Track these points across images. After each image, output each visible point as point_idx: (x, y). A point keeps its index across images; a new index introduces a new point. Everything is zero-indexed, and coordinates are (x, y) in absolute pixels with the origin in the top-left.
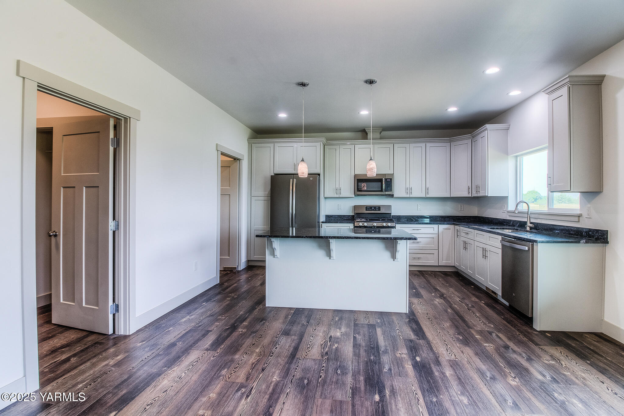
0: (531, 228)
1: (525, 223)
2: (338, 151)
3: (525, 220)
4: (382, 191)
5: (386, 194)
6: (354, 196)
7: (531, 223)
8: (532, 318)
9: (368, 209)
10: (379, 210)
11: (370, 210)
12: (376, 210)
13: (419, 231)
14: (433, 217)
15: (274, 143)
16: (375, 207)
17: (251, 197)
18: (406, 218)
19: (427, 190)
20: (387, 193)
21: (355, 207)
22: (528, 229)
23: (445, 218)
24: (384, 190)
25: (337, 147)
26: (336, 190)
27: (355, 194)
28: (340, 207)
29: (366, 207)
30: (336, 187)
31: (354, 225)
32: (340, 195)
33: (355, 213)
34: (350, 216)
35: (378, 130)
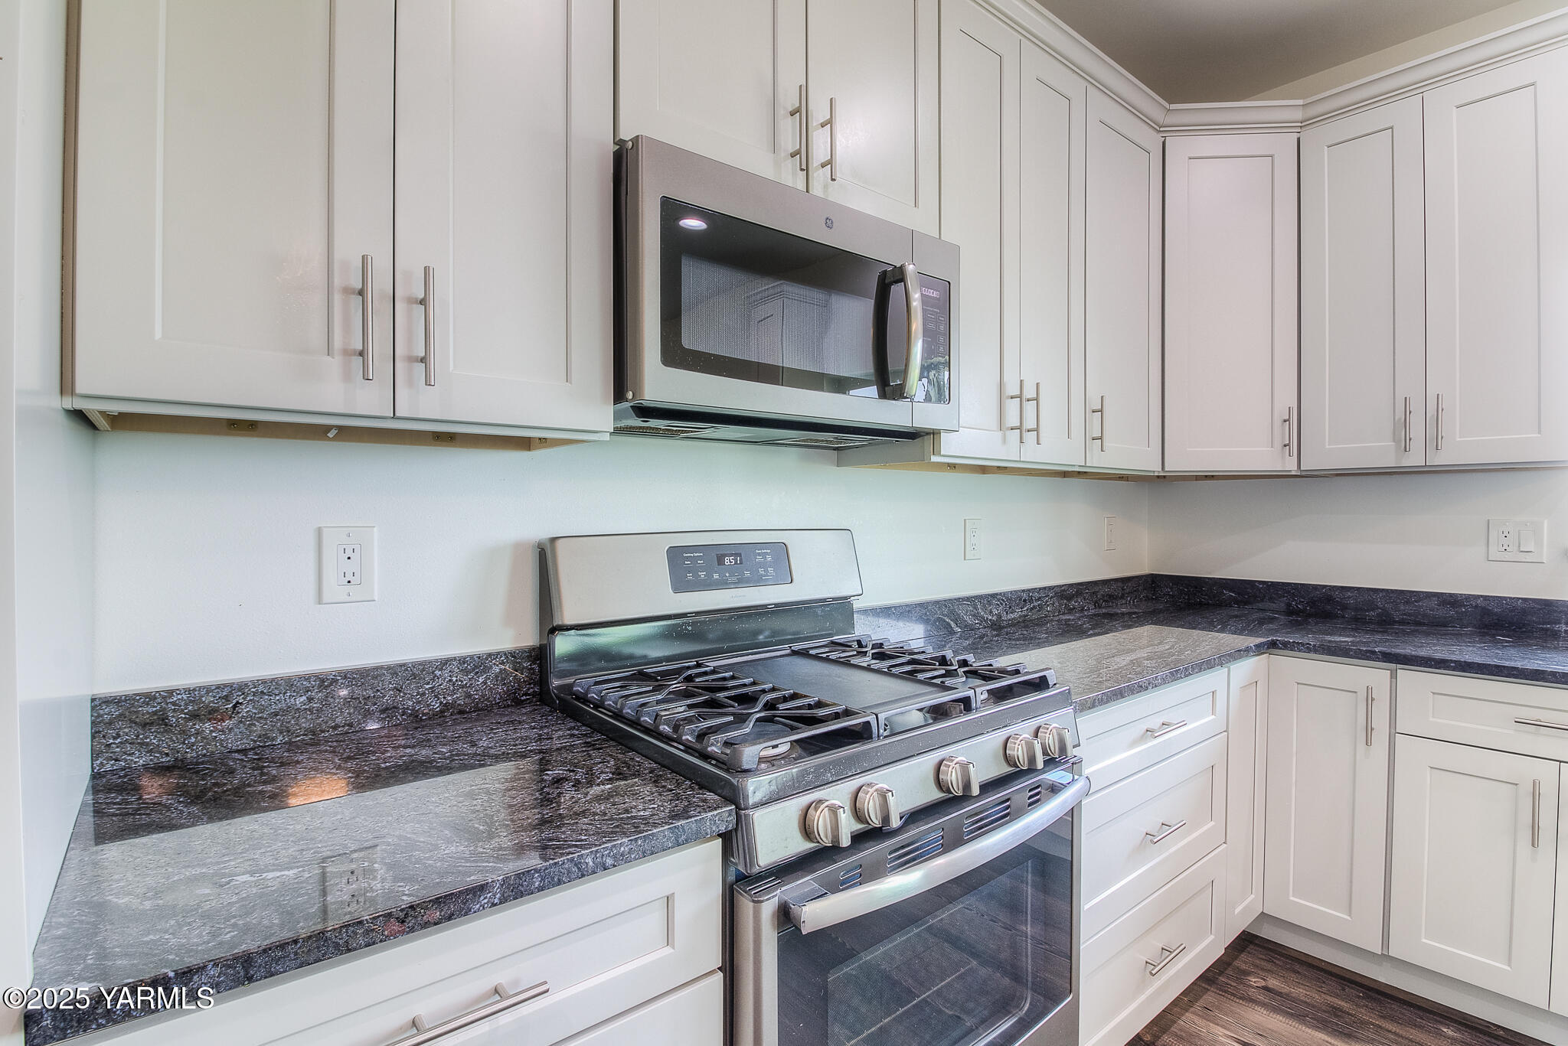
6: (601, 416)
9: (693, 568)
10: (787, 576)
12: (757, 582)
26: (337, 298)
27: (619, 396)
28: (350, 567)
29: (675, 555)
30: (348, 252)
31: (734, 841)
32: (410, 383)
33: (552, 629)
34: (486, 669)
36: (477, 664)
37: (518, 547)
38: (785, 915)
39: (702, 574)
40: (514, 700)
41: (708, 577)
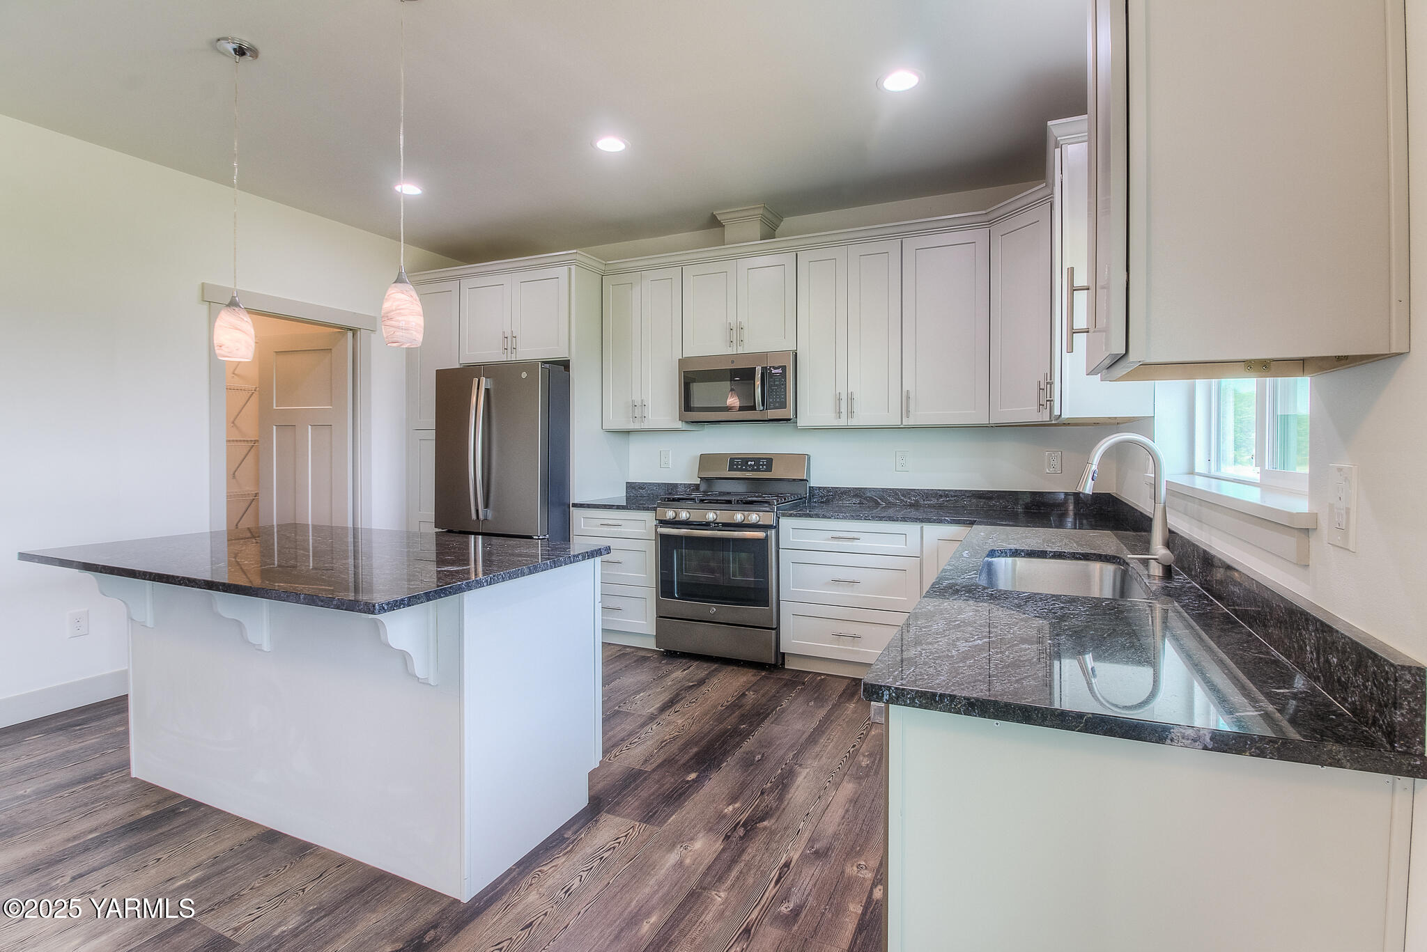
2: (636, 291)
4: (753, 408)
5: (769, 418)
6: (680, 425)
9: (737, 465)
10: (769, 469)
11: (741, 470)
12: (758, 470)
14: (947, 496)
15: (458, 278)
16: (755, 461)
18: (856, 496)
19: (905, 399)
20: (772, 414)
21: (706, 460)
23: (990, 498)
24: (759, 406)
25: (636, 278)
27: (680, 420)
29: (732, 460)
32: (643, 422)
35: (752, 212)
39: (740, 467)
41: (742, 467)
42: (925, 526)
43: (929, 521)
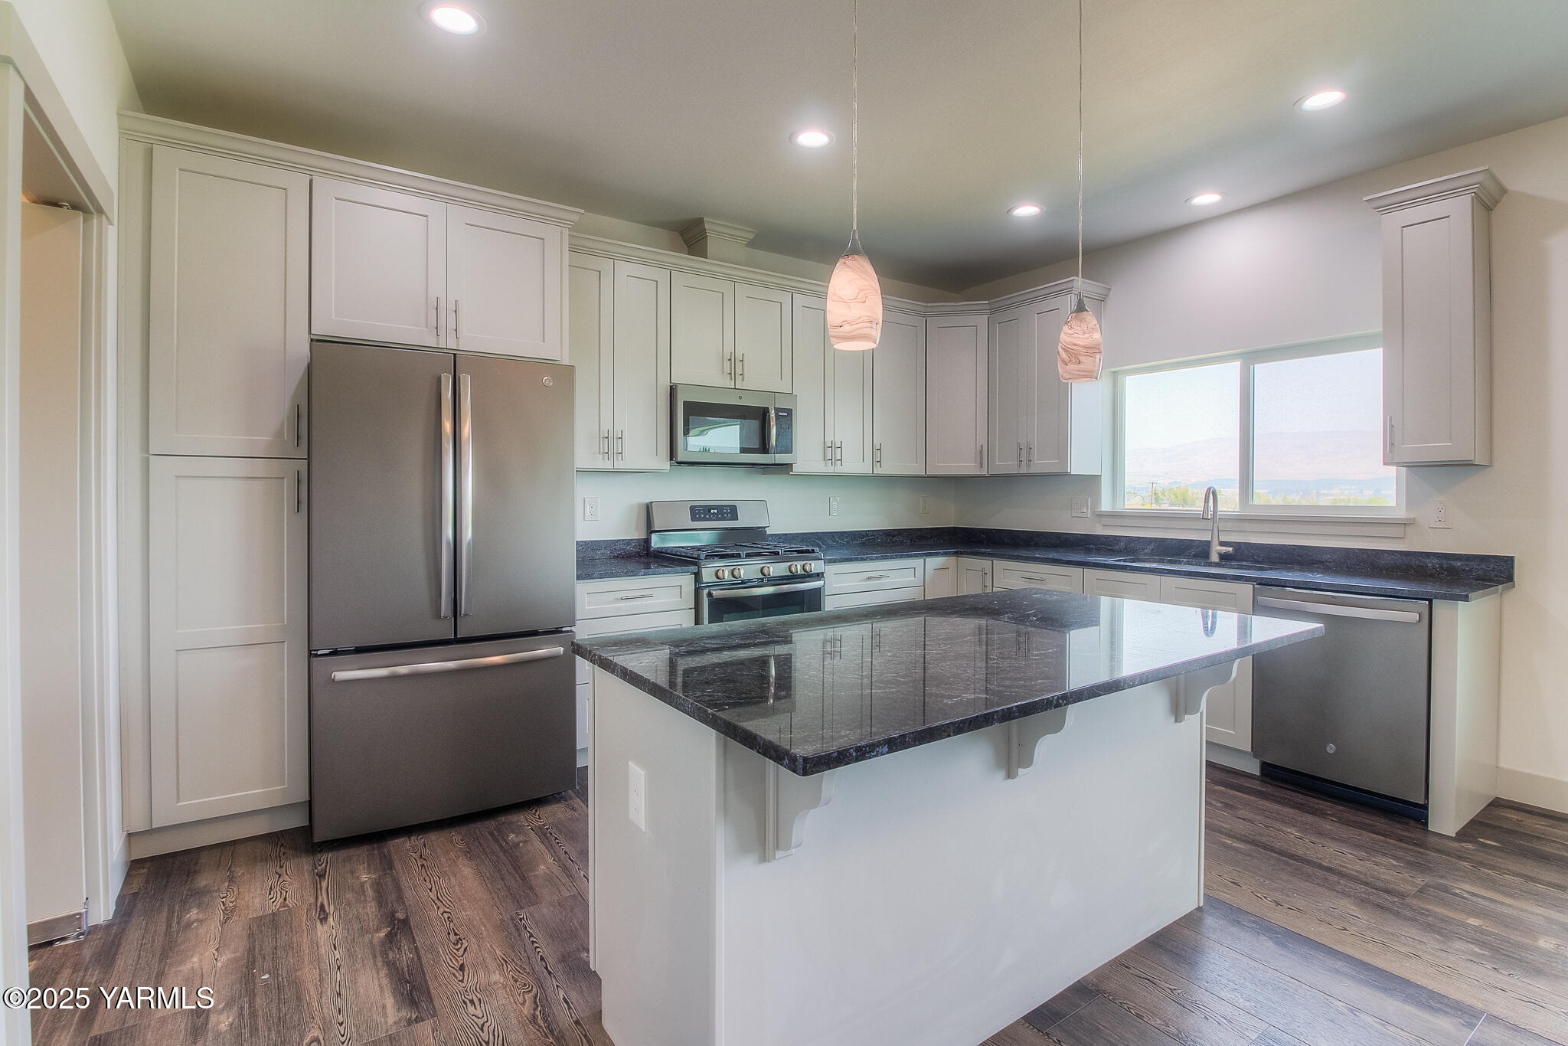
0: (1224, 557)
1: (1208, 543)
2: (607, 281)
3: (1205, 537)
4: (763, 450)
5: (776, 462)
6: (666, 465)
7: (1222, 544)
8: (1425, 807)
9: (699, 513)
10: (735, 517)
11: (705, 520)
12: (723, 519)
13: (882, 581)
16: (720, 508)
17: (148, 460)
19: (877, 450)
20: (779, 458)
21: (651, 507)
22: (1215, 558)
24: (770, 448)
25: (606, 265)
26: (601, 440)
27: (671, 459)
28: (592, 510)
29: (692, 508)
30: (604, 428)
31: (698, 576)
32: (617, 460)
33: (650, 531)
34: (631, 544)
35: (738, 233)
36: (628, 542)
37: (640, 505)
38: (710, 595)
39: (702, 516)
40: (638, 555)
41: (705, 516)
42: (927, 560)
43: (931, 555)
